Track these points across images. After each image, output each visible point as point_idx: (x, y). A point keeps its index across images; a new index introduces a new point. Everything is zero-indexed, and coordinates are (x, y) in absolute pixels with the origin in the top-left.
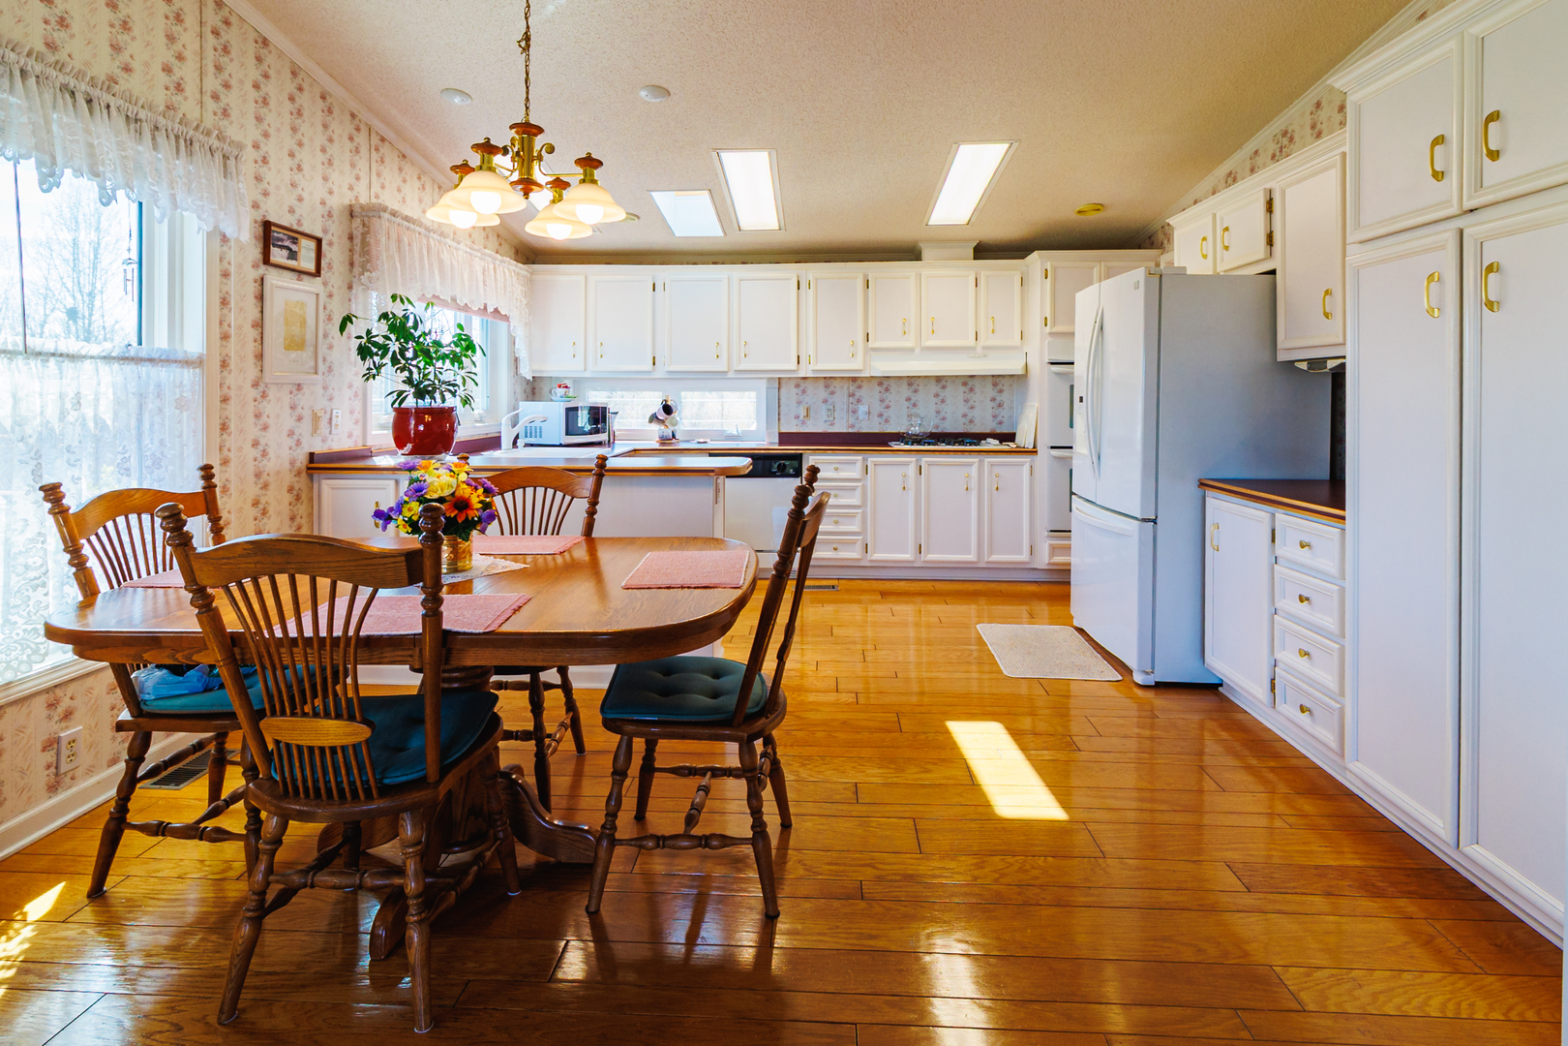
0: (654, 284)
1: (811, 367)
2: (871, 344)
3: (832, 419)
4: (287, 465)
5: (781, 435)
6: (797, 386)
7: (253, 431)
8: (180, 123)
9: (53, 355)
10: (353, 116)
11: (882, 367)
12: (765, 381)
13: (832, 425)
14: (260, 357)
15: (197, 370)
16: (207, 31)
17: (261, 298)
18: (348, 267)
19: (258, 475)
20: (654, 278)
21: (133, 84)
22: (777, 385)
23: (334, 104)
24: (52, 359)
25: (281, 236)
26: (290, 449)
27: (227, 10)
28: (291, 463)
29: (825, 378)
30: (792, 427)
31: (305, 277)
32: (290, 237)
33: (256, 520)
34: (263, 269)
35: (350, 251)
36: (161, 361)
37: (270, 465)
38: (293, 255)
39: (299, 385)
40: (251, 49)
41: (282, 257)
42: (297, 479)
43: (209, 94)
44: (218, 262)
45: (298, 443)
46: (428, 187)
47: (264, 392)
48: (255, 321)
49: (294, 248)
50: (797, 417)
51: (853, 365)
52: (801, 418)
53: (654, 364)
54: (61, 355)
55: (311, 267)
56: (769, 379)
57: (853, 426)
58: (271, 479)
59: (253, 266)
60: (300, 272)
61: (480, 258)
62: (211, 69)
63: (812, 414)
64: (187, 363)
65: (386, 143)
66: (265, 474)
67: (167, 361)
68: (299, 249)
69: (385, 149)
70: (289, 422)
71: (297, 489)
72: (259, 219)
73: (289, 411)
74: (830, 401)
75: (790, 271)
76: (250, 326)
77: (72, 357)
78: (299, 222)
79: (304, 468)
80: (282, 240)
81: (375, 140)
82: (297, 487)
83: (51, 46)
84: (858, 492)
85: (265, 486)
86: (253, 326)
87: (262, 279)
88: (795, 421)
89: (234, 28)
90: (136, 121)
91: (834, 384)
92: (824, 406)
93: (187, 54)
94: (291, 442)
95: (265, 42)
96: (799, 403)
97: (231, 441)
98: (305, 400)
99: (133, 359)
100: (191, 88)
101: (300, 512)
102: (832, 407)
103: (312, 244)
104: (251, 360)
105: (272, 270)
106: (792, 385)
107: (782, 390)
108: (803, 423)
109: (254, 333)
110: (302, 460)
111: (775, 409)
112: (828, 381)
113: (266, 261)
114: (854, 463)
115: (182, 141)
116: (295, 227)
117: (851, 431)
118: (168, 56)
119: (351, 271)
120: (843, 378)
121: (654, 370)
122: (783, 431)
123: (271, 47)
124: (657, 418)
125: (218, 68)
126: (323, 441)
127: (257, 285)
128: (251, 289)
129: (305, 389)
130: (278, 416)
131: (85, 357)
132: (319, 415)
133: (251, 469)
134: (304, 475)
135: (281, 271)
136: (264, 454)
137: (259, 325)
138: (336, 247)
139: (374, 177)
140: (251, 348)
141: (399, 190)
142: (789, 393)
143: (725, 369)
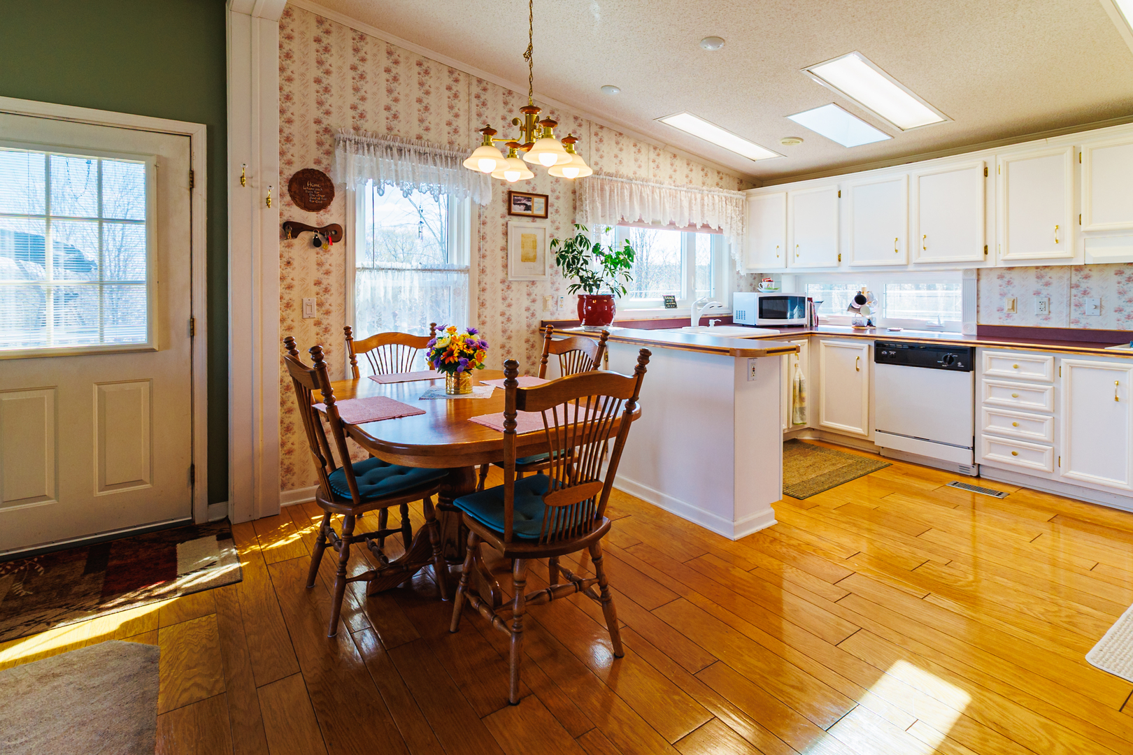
0: (840, 192)
1: (1002, 257)
2: (1084, 227)
3: (1047, 312)
4: (525, 327)
5: (980, 327)
6: (1001, 277)
7: (501, 307)
8: (450, 150)
9: (390, 269)
10: (576, 118)
11: (1098, 253)
12: (961, 273)
13: (1046, 319)
14: (506, 266)
15: (467, 275)
16: (473, 97)
17: (506, 234)
18: (571, 209)
19: (504, 331)
20: (839, 186)
21: (431, 136)
22: (975, 276)
23: (561, 115)
24: (389, 271)
25: (519, 198)
26: (527, 318)
27: (485, 83)
28: (528, 326)
29: (1037, 268)
30: (993, 319)
31: (538, 220)
32: (525, 198)
33: (502, 356)
34: (508, 217)
35: (574, 200)
36: (445, 270)
37: (512, 327)
38: (528, 208)
39: (533, 281)
40: (501, 98)
41: (520, 210)
42: (532, 335)
43: (473, 130)
44: (477, 217)
45: (533, 315)
46: (644, 150)
47: (508, 286)
48: (503, 247)
49: (529, 203)
50: (1000, 310)
51: (1063, 252)
52: (1006, 310)
53: (840, 260)
54: (393, 269)
55: (542, 213)
56: (966, 271)
57: (1077, 322)
58: (513, 334)
59: (501, 217)
60: (535, 217)
61: (685, 191)
62: (474, 116)
63: (1019, 306)
64: (460, 271)
65: (604, 129)
66: (509, 331)
67: (448, 270)
68: (533, 204)
69: (603, 133)
70: (526, 302)
71: (532, 341)
72: (506, 191)
73: (526, 296)
74: (1044, 292)
75: (973, 161)
76: (499, 249)
77: (398, 270)
78: (534, 188)
79: (537, 329)
80: (520, 200)
81: (594, 129)
82: (532, 340)
83: (390, 129)
84: (1048, 395)
85: (509, 338)
86: (501, 250)
87: (507, 223)
88: (999, 314)
89: (490, 91)
90: (425, 154)
91: (1049, 275)
92: (1036, 299)
93: (461, 113)
94: (528, 314)
95: (510, 92)
96: (1003, 295)
97: (487, 312)
98: (537, 290)
99: (429, 270)
100: (462, 130)
101: (535, 355)
102: (1046, 300)
103: (542, 200)
104: (500, 268)
105: (515, 218)
106: (994, 275)
107: (982, 282)
108: (1008, 316)
109: (501, 254)
110: (536, 324)
111: (975, 301)
112: (1042, 270)
113: (510, 213)
114: (1042, 362)
115: (449, 159)
116: (531, 192)
117: (1073, 327)
118: (450, 117)
119: (574, 213)
120: (1062, 267)
121: (839, 266)
122: (983, 322)
123: (514, 94)
124: (852, 307)
125: (479, 115)
126: (551, 314)
127: (504, 227)
128: (500, 229)
129: (538, 284)
130: (518, 299)
131: (404, 270)
132: (547, 299)
133: (499, 327)
134: (538, 333)
135: (520, 217)
136: (509, 320)
137: (505, 249)
138: (561, 200)
139: (593, 152)
140: (500, 262)
141: (616, 156)
142: (990, 285)
143: (903, 262)
